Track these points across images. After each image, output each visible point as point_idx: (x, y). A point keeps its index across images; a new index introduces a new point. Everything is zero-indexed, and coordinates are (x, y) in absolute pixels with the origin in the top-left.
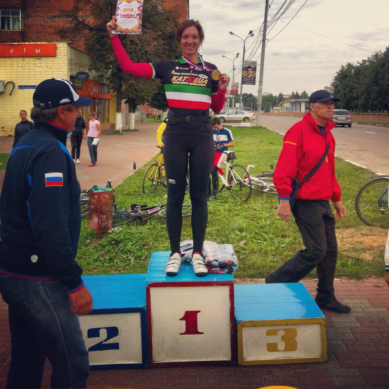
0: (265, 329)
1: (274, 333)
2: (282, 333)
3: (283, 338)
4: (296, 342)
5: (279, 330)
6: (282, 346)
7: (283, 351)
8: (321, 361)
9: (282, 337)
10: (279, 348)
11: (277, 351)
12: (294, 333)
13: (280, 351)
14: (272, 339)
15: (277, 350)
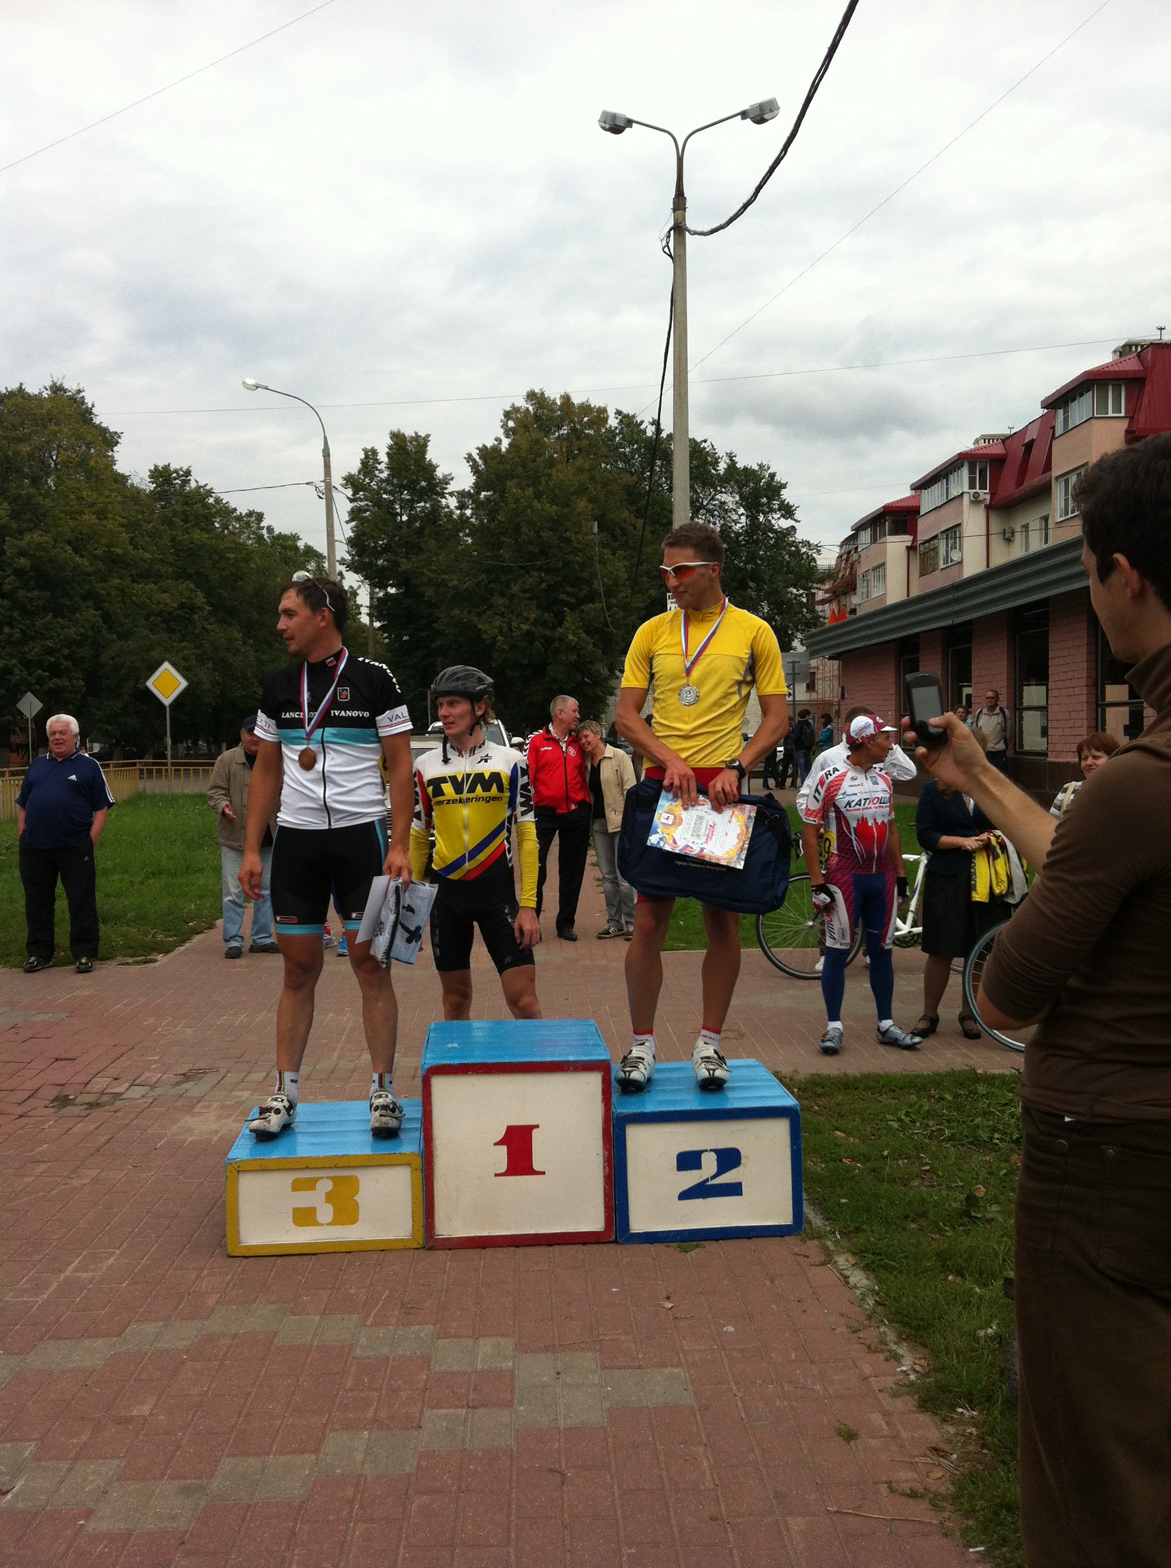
0: (289, 1178)
1: (309, 1185)
2: (325, 1186)
3: (329, 1197)
4: (356, 1204)
5: (322, 1178)
6: (326, 1213)
7: (327, 1224)
8: (409, 1245)
9: (327, 1194)
10: (320, 1218)
11: (314, 1225)
12: (353, 1186)
13: (323, 1225)
14: (304, 1199)
15: (317, 1224)
